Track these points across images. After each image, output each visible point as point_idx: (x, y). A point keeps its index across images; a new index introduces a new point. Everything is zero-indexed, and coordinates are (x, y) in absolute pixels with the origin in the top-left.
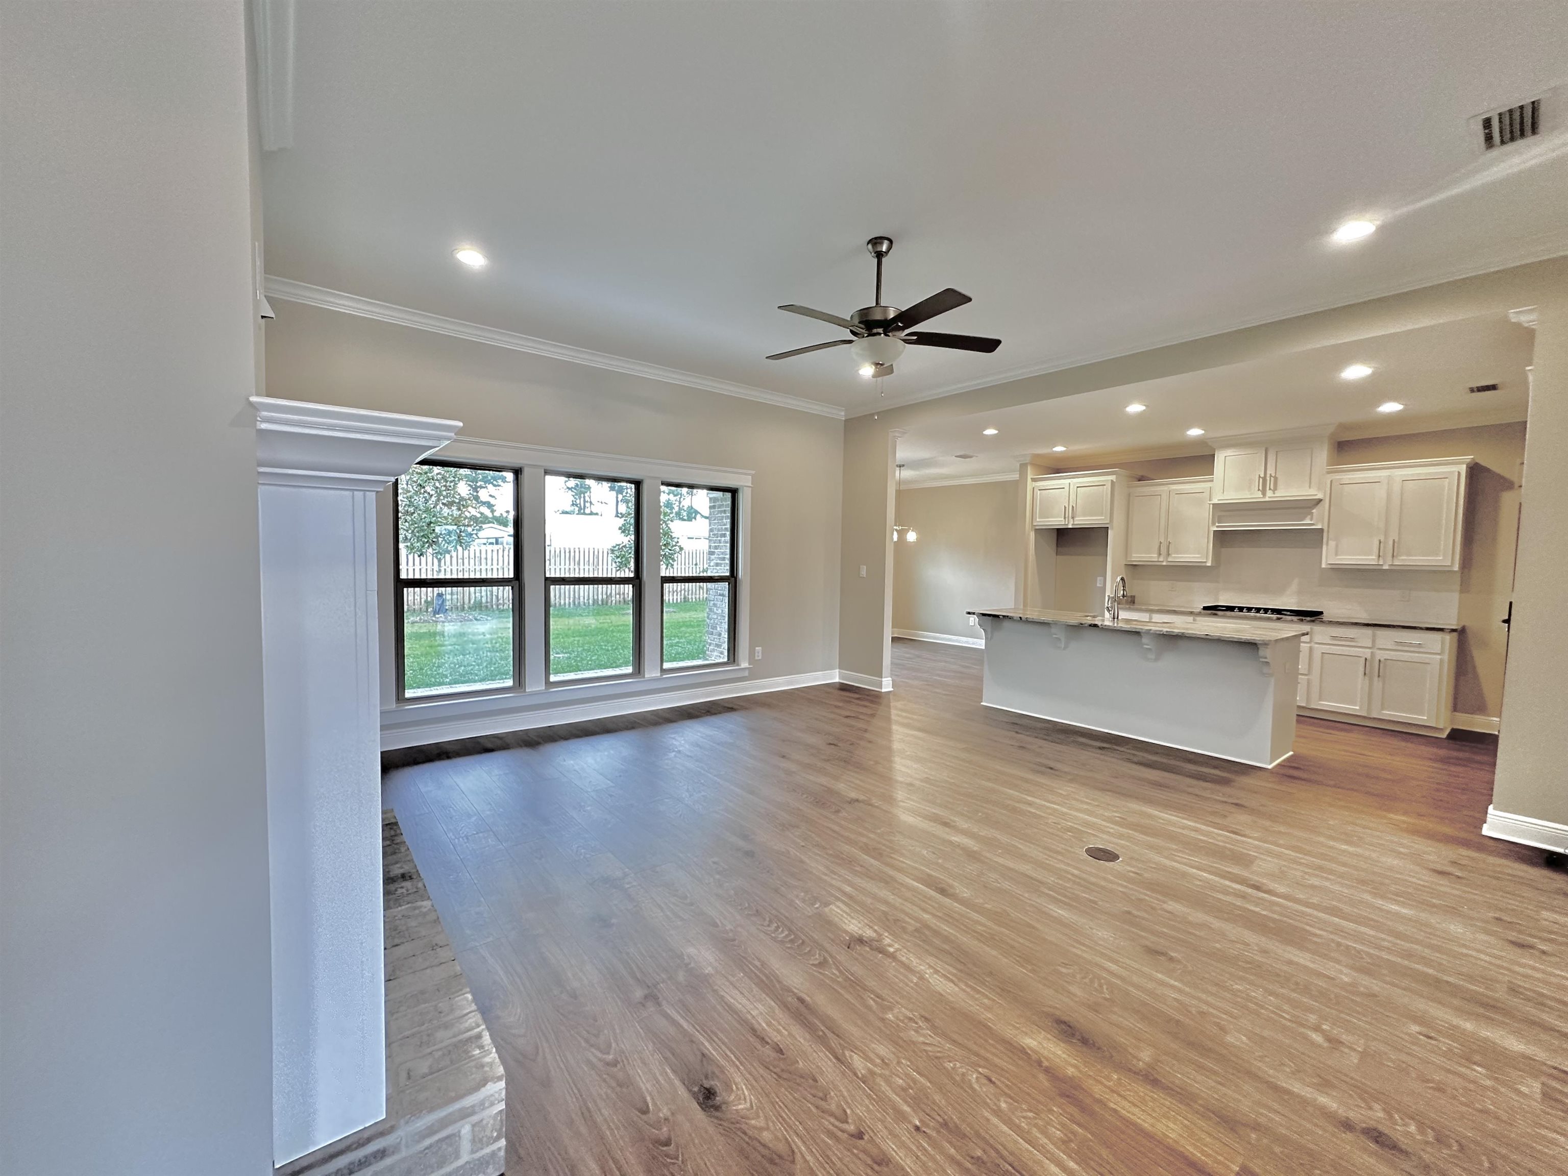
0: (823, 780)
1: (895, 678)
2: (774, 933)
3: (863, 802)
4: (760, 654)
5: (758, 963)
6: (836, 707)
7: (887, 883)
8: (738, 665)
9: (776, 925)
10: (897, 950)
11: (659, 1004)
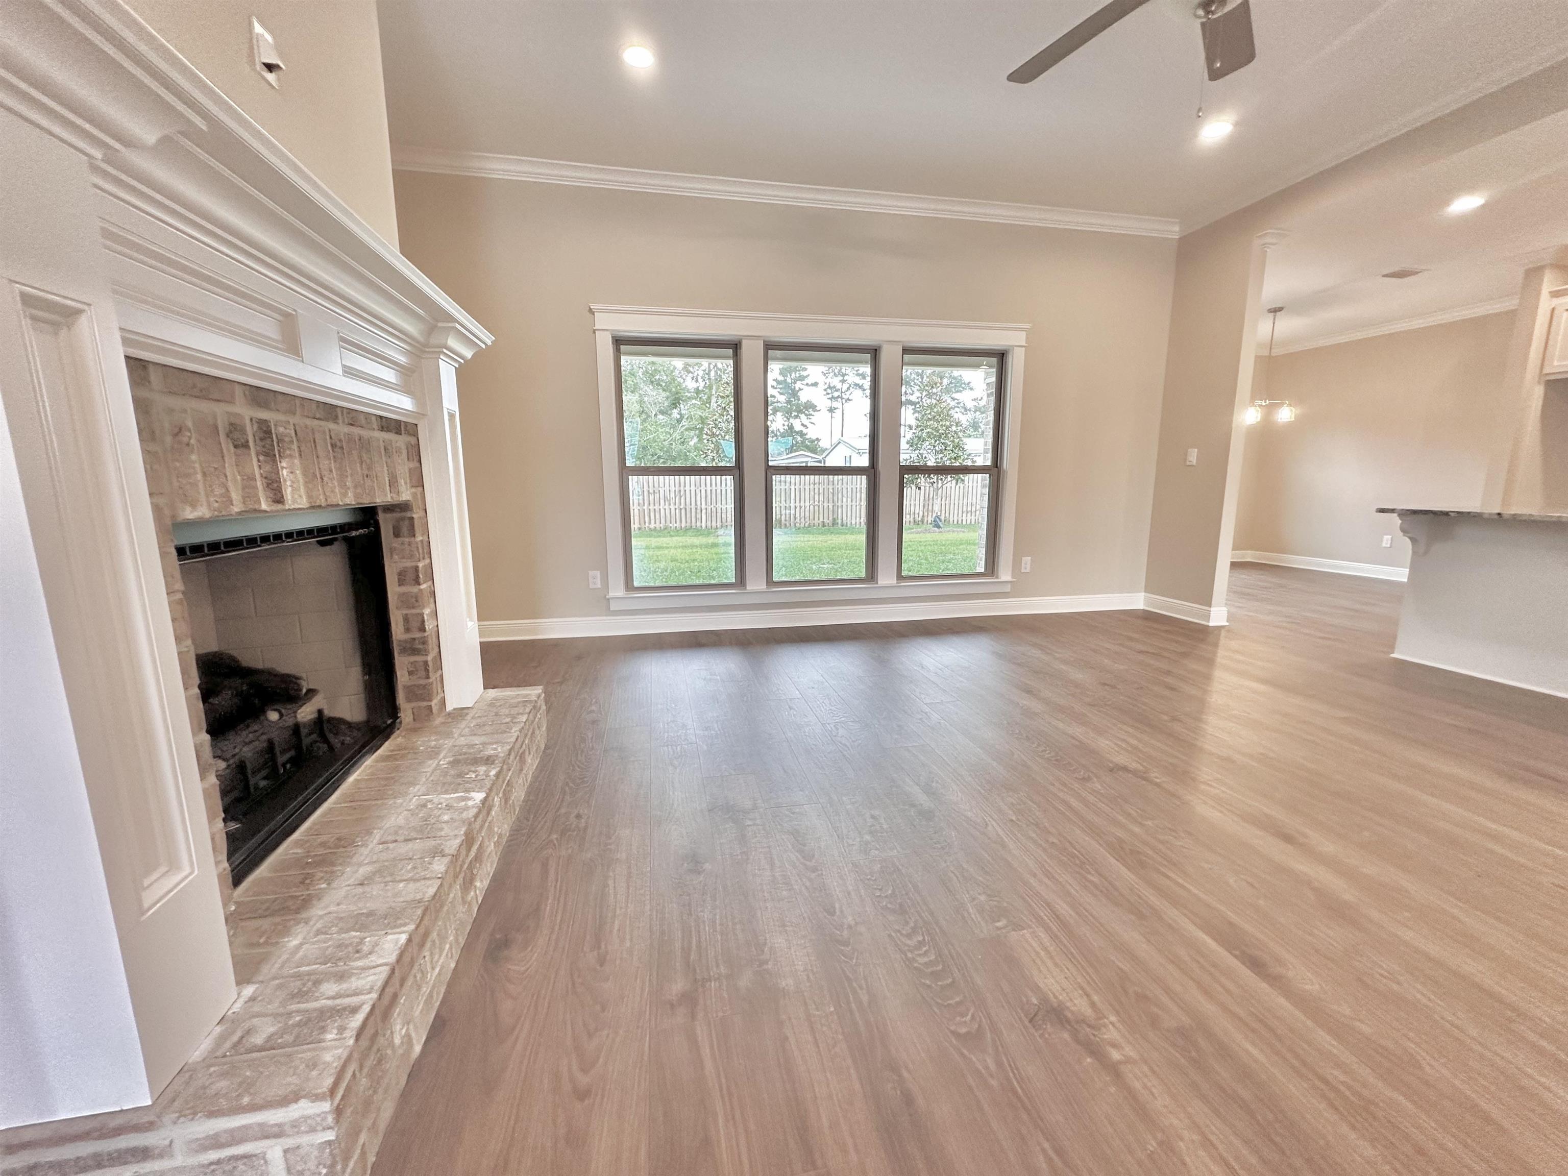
0: (1077, 731)
1: (1233, 610)
2: (911, 952)
3: (1134, 773)
4: (1028, 566)
5: (865, 998)
6: (1131, 639)
7: (1141, 916)
8: (997, 578)
9: (920, 938)
10: (1128, 1060)
11: (693, 1017)
